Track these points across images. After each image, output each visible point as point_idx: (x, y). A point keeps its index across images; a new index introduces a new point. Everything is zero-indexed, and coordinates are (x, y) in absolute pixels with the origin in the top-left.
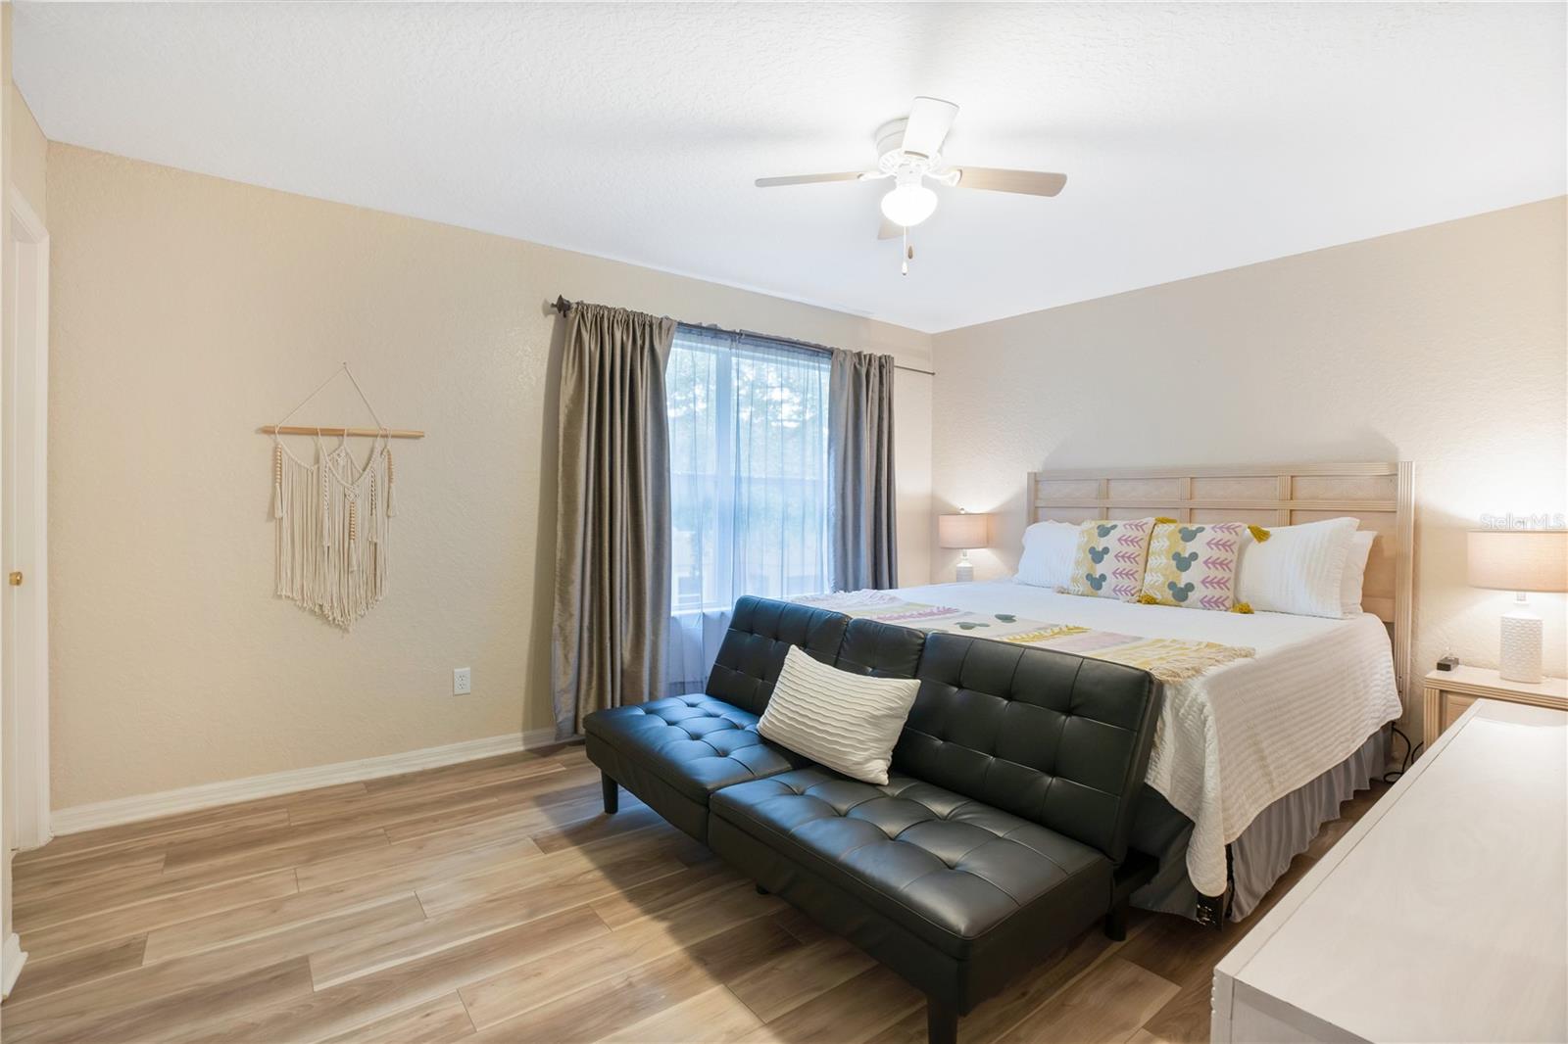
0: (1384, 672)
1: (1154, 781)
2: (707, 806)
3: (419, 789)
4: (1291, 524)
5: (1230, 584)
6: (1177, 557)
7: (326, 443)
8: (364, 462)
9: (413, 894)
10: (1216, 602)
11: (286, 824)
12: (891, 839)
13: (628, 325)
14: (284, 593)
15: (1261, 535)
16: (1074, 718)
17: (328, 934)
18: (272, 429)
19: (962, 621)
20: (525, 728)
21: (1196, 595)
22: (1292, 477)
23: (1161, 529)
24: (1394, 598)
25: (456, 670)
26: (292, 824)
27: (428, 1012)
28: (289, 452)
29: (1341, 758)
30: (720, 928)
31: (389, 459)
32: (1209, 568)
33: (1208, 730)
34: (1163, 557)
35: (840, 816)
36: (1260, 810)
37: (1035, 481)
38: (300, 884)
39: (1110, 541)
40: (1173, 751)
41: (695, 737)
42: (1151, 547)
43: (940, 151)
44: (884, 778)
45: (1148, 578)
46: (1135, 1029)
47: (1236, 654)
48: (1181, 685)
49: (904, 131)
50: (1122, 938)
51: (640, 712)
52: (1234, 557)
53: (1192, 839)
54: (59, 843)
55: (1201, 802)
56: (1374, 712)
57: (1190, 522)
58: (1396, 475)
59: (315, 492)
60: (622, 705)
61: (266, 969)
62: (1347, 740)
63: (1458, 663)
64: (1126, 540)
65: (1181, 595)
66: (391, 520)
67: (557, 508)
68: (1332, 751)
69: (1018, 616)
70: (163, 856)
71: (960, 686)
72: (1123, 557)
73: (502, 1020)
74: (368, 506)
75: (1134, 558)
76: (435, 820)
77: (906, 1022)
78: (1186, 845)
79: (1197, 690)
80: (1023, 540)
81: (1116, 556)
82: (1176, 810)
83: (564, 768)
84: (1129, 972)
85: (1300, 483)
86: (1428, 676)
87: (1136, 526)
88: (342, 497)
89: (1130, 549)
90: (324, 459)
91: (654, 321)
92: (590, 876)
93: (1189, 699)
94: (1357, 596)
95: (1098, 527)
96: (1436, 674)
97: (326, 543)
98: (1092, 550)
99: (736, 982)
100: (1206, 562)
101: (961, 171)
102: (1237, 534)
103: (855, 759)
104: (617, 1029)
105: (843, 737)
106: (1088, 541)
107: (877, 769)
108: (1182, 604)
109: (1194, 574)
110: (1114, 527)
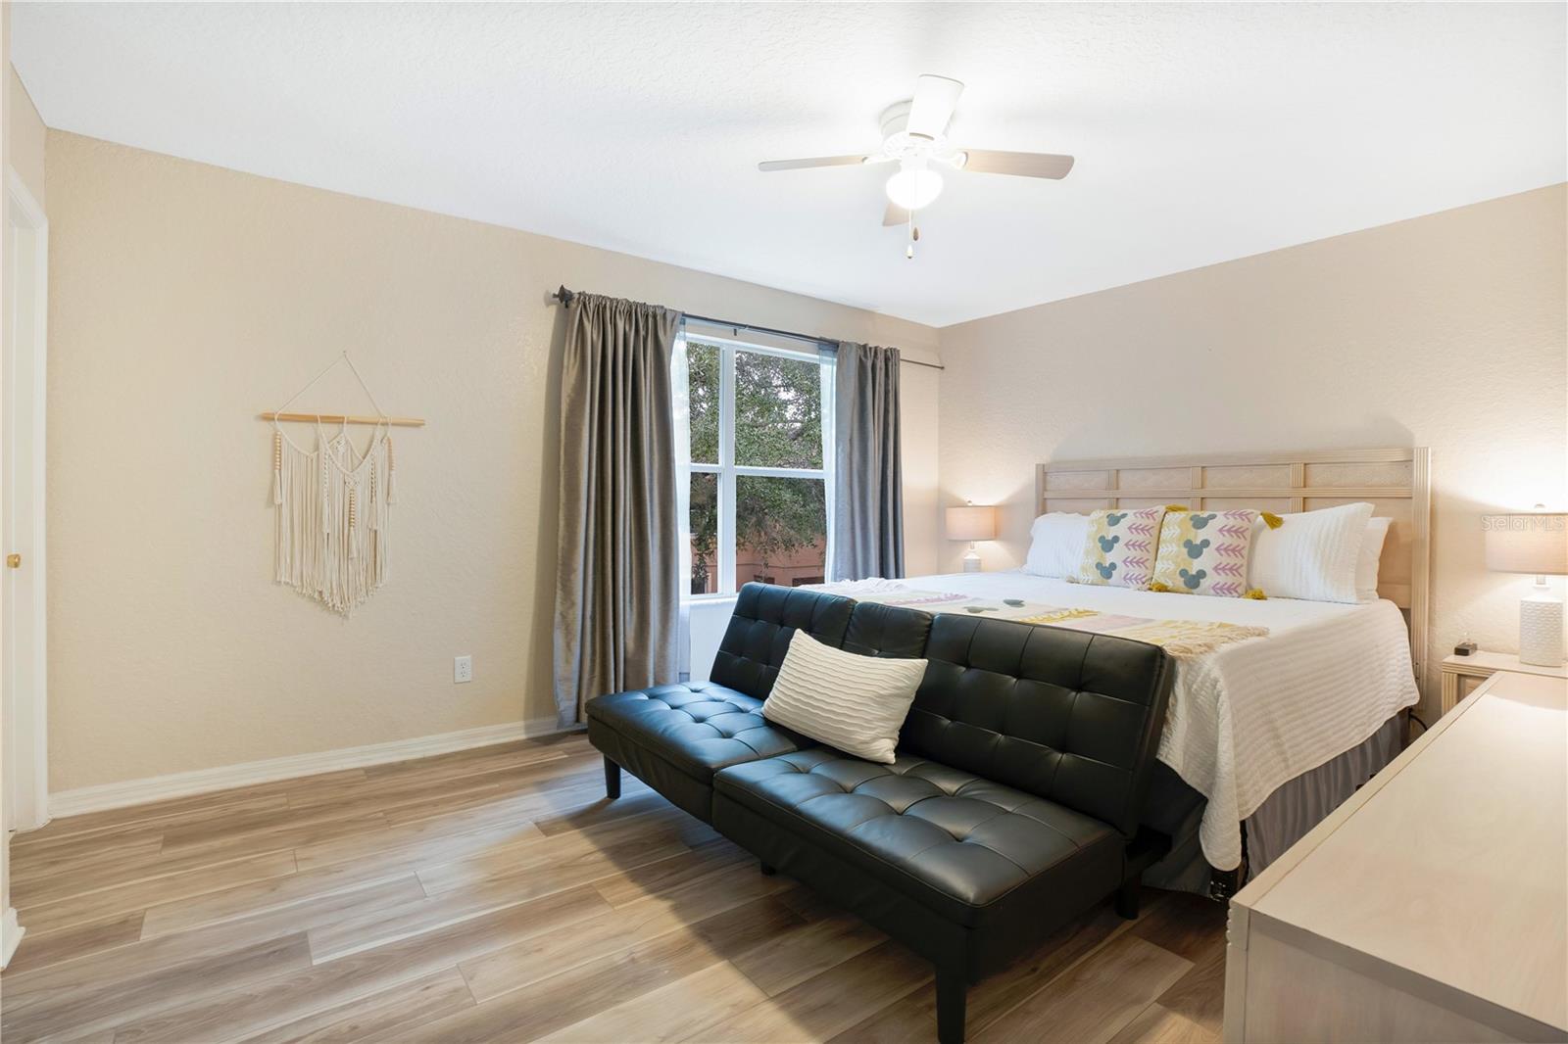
0: (1400, 658)
1: (1166, 757)
2: (711, 785)
3: (419, 775)
4: (1304, 511)
5: (1243, 571)
6: (1188, 544)
7: (325, 430)
8: (364, 452)
9: (413, 874)
10: (1228, 589)
11: (285, 808)
12: (898, 814)
13: (630, 315)
14: (283, 579)
15: (1274, 522)
16: (1085, 694)
17: (328, 911)
18: (271, 416)
19: (970, 605)
20: (526, 718)
21: (1207, 583)
22: (1305, 464)
23: (1171, 516)
24: (1410, 584)
25: (457, 658)
26: (292, 808)
27: (428, 985)
28: (288, 439)
29: (1358, 741)
30: (726, 906)
31: (390, 446)
32: (1221, 555)
33: (1222, 705)
34: (1174, 545)
35: (846, 792)
36: (1274, 788)
37: (1044, 473)
38: (299, 864)
39: (1120, 530)
40: (1186, 726)
41: (699, 720)
42: (1162, 535)
43: (945, 133)
44: (891, 757)
45: (1159, 565)
46: (1148, 1003)
47: (1248, 632)
48: (1193, 661)
49: (908, 114)
50: (1134, 917)
51: (644, 697)
52: (1247, 544)
53: (1205, 814)
54: (56, 825)
55: (1214, 778)
56: (1391, 697)
57: (1202, 510)
58: (1412, 461)
59: (314, 479)
60: (624, 691)
61: (263, 945)
62: (1364, 724)
63: (1476, 649)
64: (1136, 529)
65: (1193, 582)
66: (390, 507)
67: (559, 496)
68: (1348, 733)
69: (1026, 601)
70: (162, 838)
71: (968, 666)
72: (1133, 545)
73: (503, 993)
74: (368, 493)
75: (1144, 547)
76: (435, 804)
77: (915, 996)
78: (1200, 821)
79: (1210, 665)
80: (1032, 532)
81: (1126, 545)
82: (1189, 787)
83: (566, 756)
84: (1142, 948)
85: (1314, 470)
86: (1446, 660)
87: (1146, 514)
88: (342, 482)
89: (1140, 537)
90: (324, 446)
91: (658, 312)
92: (591, 858)
93: (1202, 674)
94: (1372, 583)
95: (1108, 517)
96: (1453, 659)
97: (326, 530)
98: (1102, 539)
99: (741, 957)
100: (1218, 549)
101: (967, 154)
102: (1249, 521)
103: (862, 738)
104: (618, 1002)
105: (850, 716)
106: (1097, 531)
107: (885, 749)
108: (1194, 591)
109: (1206, 562)
110: (1124, 516)
